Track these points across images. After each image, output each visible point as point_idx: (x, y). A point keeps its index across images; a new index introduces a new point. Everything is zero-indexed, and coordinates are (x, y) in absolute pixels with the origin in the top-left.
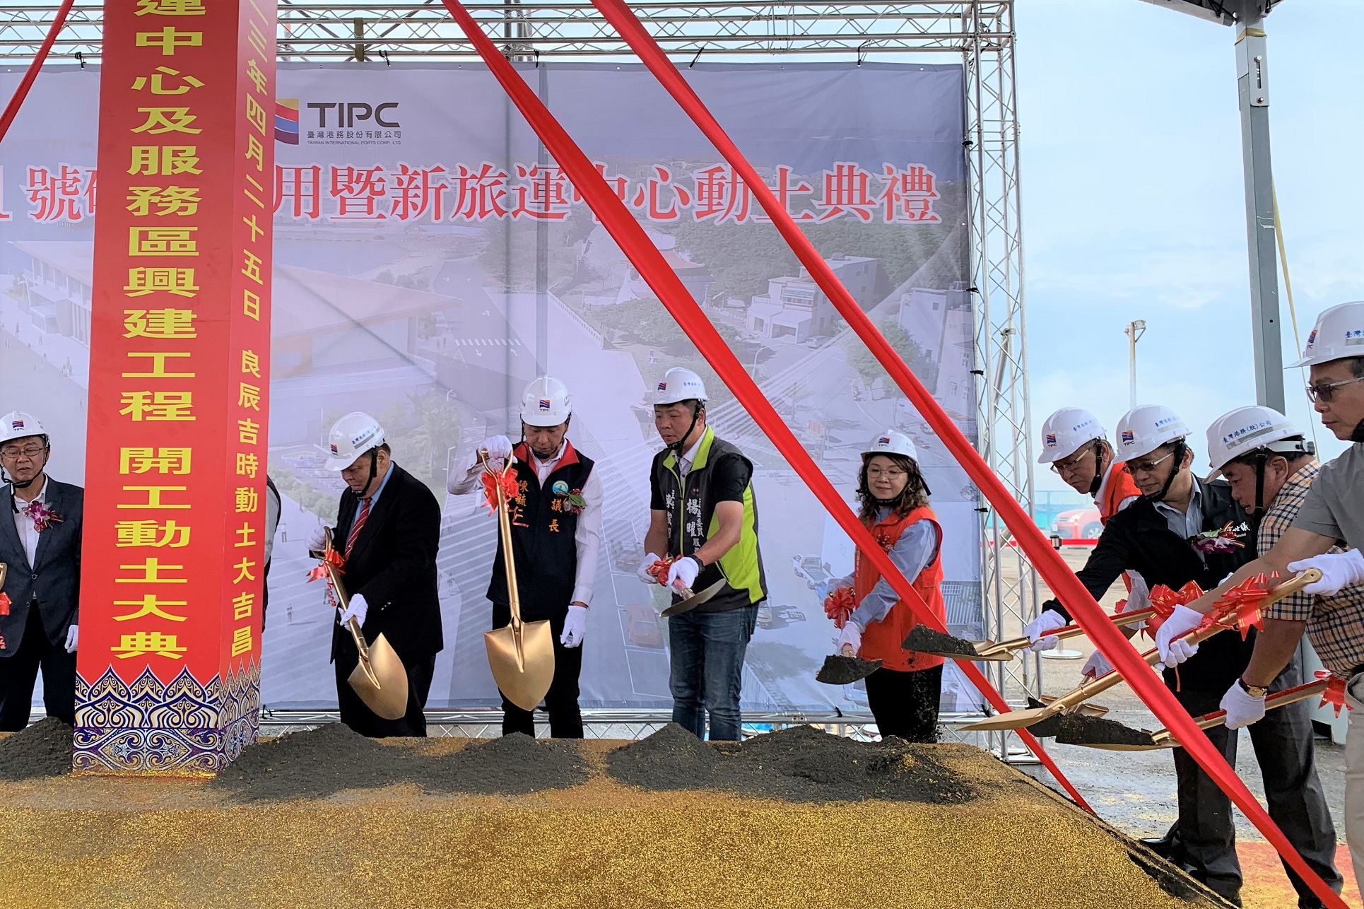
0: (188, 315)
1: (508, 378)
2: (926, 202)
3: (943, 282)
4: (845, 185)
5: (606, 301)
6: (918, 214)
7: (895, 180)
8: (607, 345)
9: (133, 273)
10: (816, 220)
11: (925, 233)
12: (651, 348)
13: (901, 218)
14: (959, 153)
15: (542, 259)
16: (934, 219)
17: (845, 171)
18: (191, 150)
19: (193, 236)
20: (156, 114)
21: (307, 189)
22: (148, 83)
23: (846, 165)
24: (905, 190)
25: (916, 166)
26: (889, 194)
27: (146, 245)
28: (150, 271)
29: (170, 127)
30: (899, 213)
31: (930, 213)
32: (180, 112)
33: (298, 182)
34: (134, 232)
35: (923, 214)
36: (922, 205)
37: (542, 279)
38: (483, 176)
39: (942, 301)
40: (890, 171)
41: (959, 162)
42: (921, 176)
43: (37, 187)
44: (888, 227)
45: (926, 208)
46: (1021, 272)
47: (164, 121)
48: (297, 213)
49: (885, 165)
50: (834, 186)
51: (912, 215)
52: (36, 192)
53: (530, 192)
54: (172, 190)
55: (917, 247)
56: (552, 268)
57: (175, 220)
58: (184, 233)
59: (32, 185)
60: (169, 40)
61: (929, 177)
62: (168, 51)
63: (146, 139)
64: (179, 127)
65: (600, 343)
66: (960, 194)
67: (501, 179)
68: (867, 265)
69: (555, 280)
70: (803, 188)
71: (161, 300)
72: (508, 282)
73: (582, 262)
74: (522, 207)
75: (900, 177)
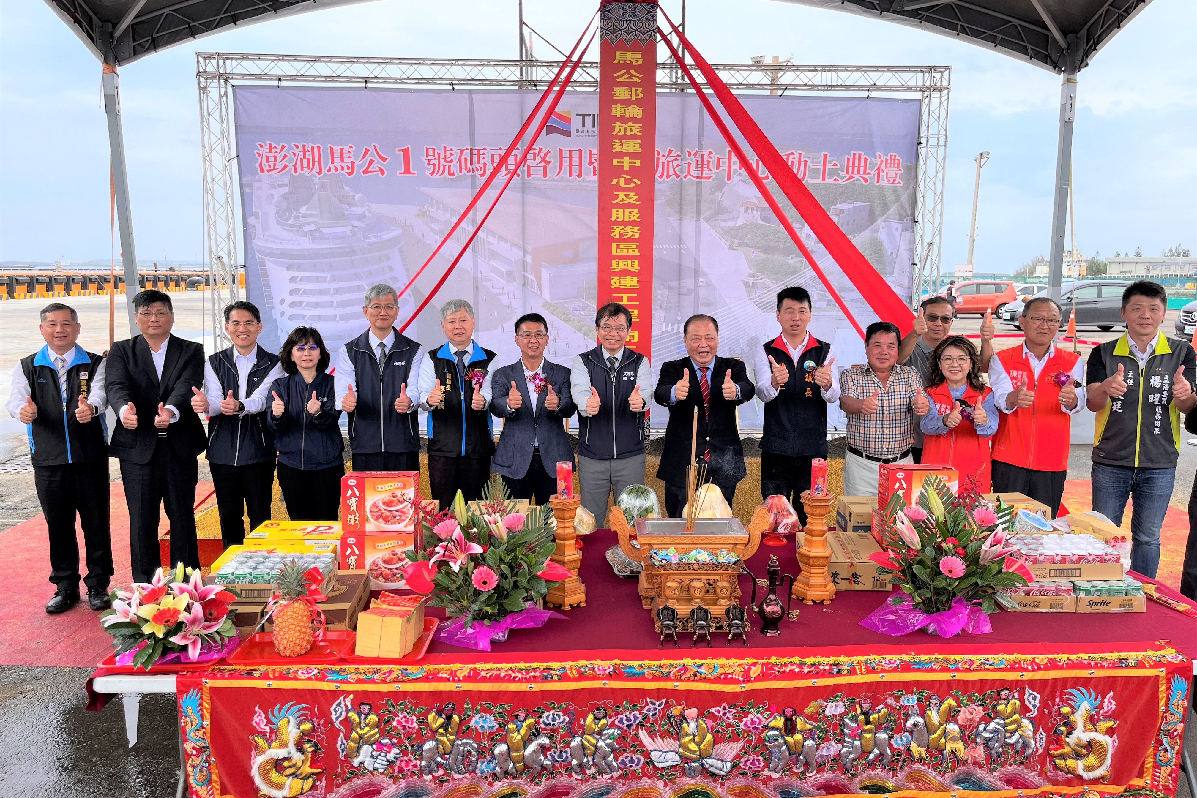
0: (636, 279)
1: (680, 266)
2: (896, 174)
3: (901, 218)
4: (856, 164)
5: (731, 224)
6: (892, 180)
7: (882, 161)
8: (731, 248)
9: (614, 262)
10: (841, 182)
11: (895, 190)
12: (753, 250)
13: (884, 182)
14: (915, 148)
15: (698, 201)
16: (900, 183)
17: (857, 157)
18: (636, 211)
19: (637, 247)
20: (622, 195)
21: (575, 162)
22: (618, 182)
23: (857, 153)
24: (886, 167)
25: (893, 154)
26: (878, 169)
27: (619, 250)
28: (620, 261)
29: (628, 201)
30: (883, 180)
31: (898, 180)
32: (632, 194)
33: (571, 158)
34: (614, 245)
35: (894, 180)
36: (894, 175)
37: (698, 212)
38: (669, 155)
39: (900, 226)
40: (880, 157)
41: (914, 154)
42: (895, 160)
43: (431, 157)
44: (876, 187)
45: (896, 177)
46: (941, 215)
47: (625, 198)
48: (571, 175)
49: (878, 153)
50: (851, 164)
51: (889, 181)
52: (430, 160)
53: (693, 165)
54: (629, 227)
55: (890, 197)
56: (704, 206)
57: (630, 240)
58: (634, 245)
59: (427, 156)
60: (626, 163)
61: (899, 160)
62: (626, 168)
63: (618, 206)
64: (631, 201)
65: (727, 247)
66: (914, 171)
67: (678, 158)
68: (864, 207)
69: (705, 214)
70: (835, 165)
71: (625, 273)
72: (681, 214)
73: (719, 203)
74: (689, 173)
75: (884, 160)
